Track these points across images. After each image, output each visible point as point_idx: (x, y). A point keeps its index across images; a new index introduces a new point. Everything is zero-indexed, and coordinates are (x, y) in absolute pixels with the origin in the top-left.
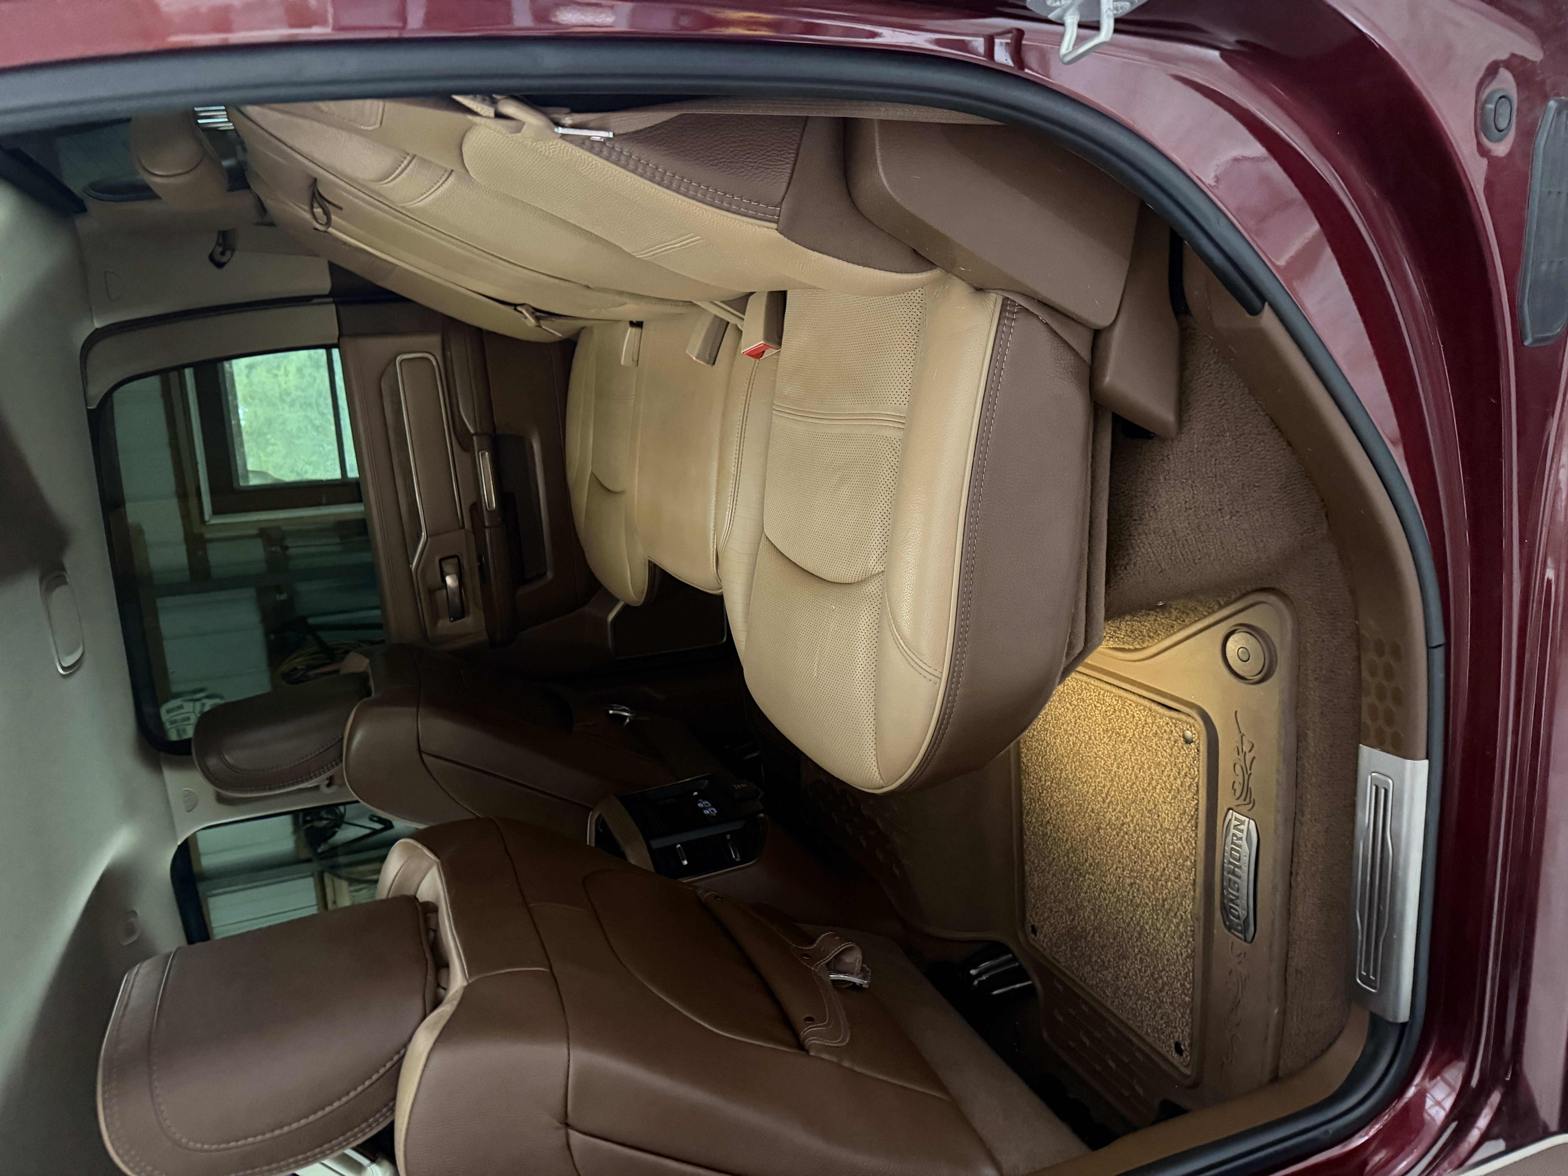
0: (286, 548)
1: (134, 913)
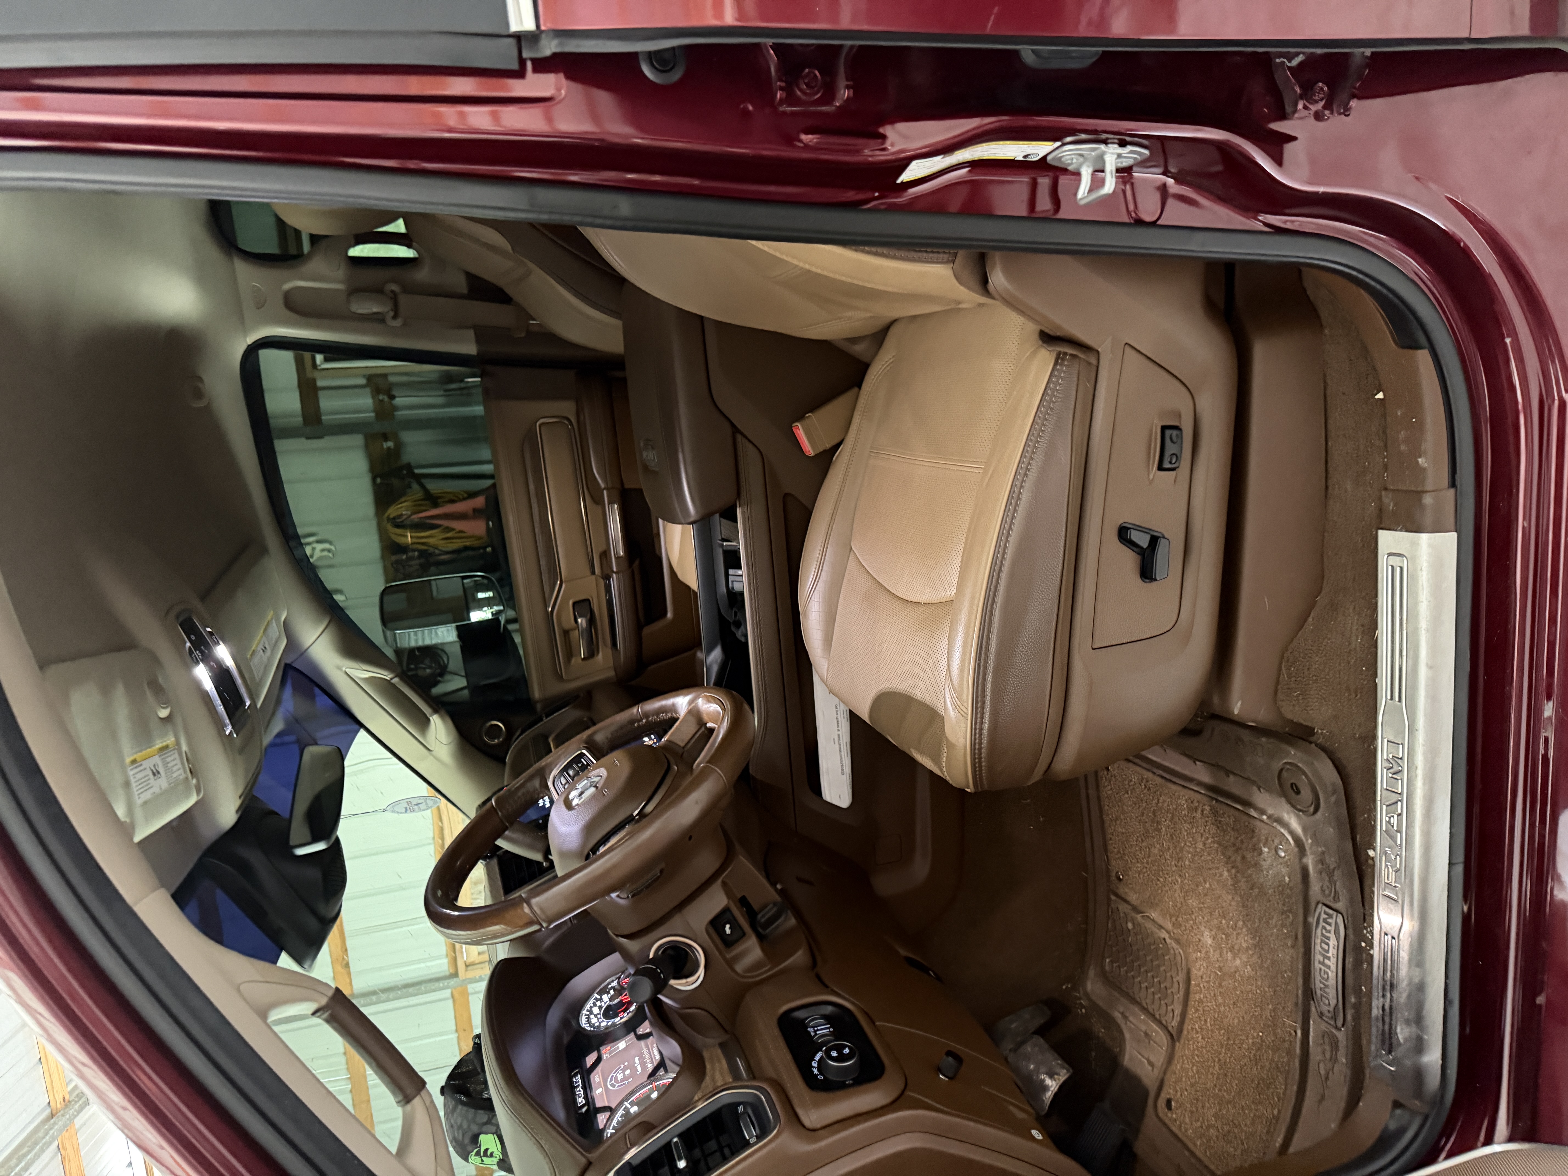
0: (393, 397)
1: (200, 379)
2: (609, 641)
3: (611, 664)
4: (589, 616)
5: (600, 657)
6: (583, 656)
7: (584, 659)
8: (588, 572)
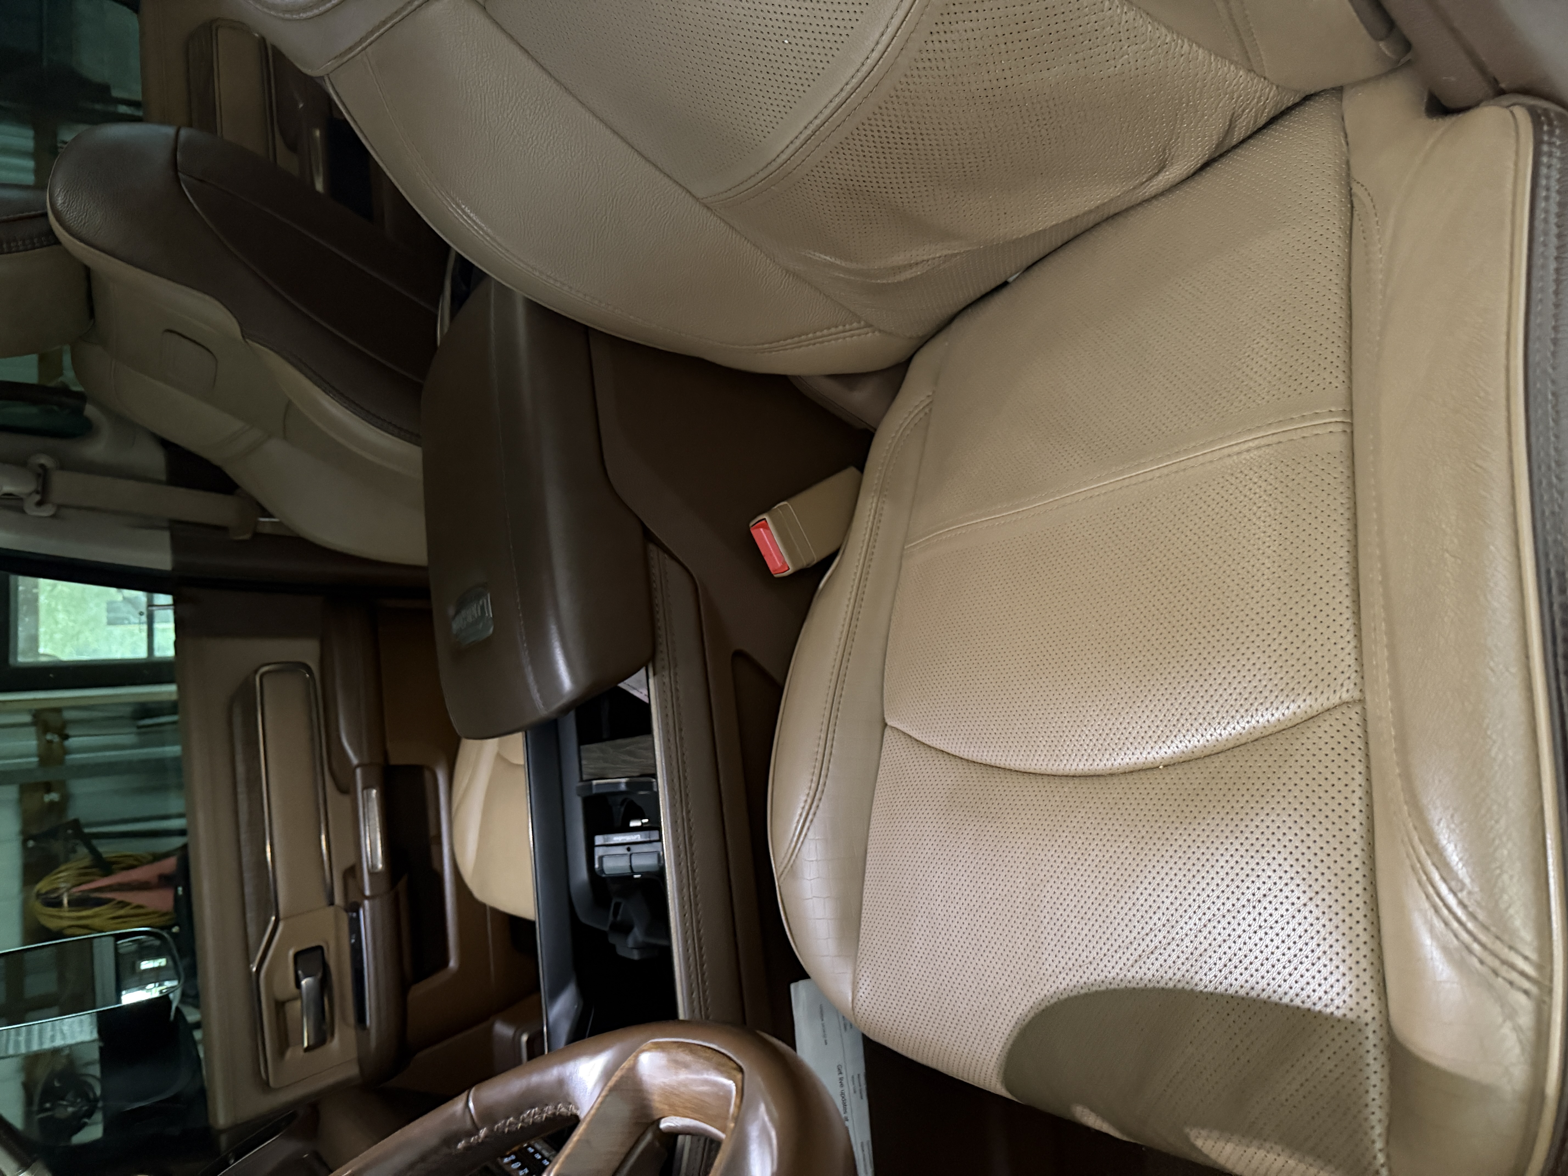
0: (66, 737)
2: (351, 1018)
3: (353, 1054)
4: (320, 975)
5: (335, 1044)
6: (306, 1044)
7: (307, 1050)
8: (323, 902)
